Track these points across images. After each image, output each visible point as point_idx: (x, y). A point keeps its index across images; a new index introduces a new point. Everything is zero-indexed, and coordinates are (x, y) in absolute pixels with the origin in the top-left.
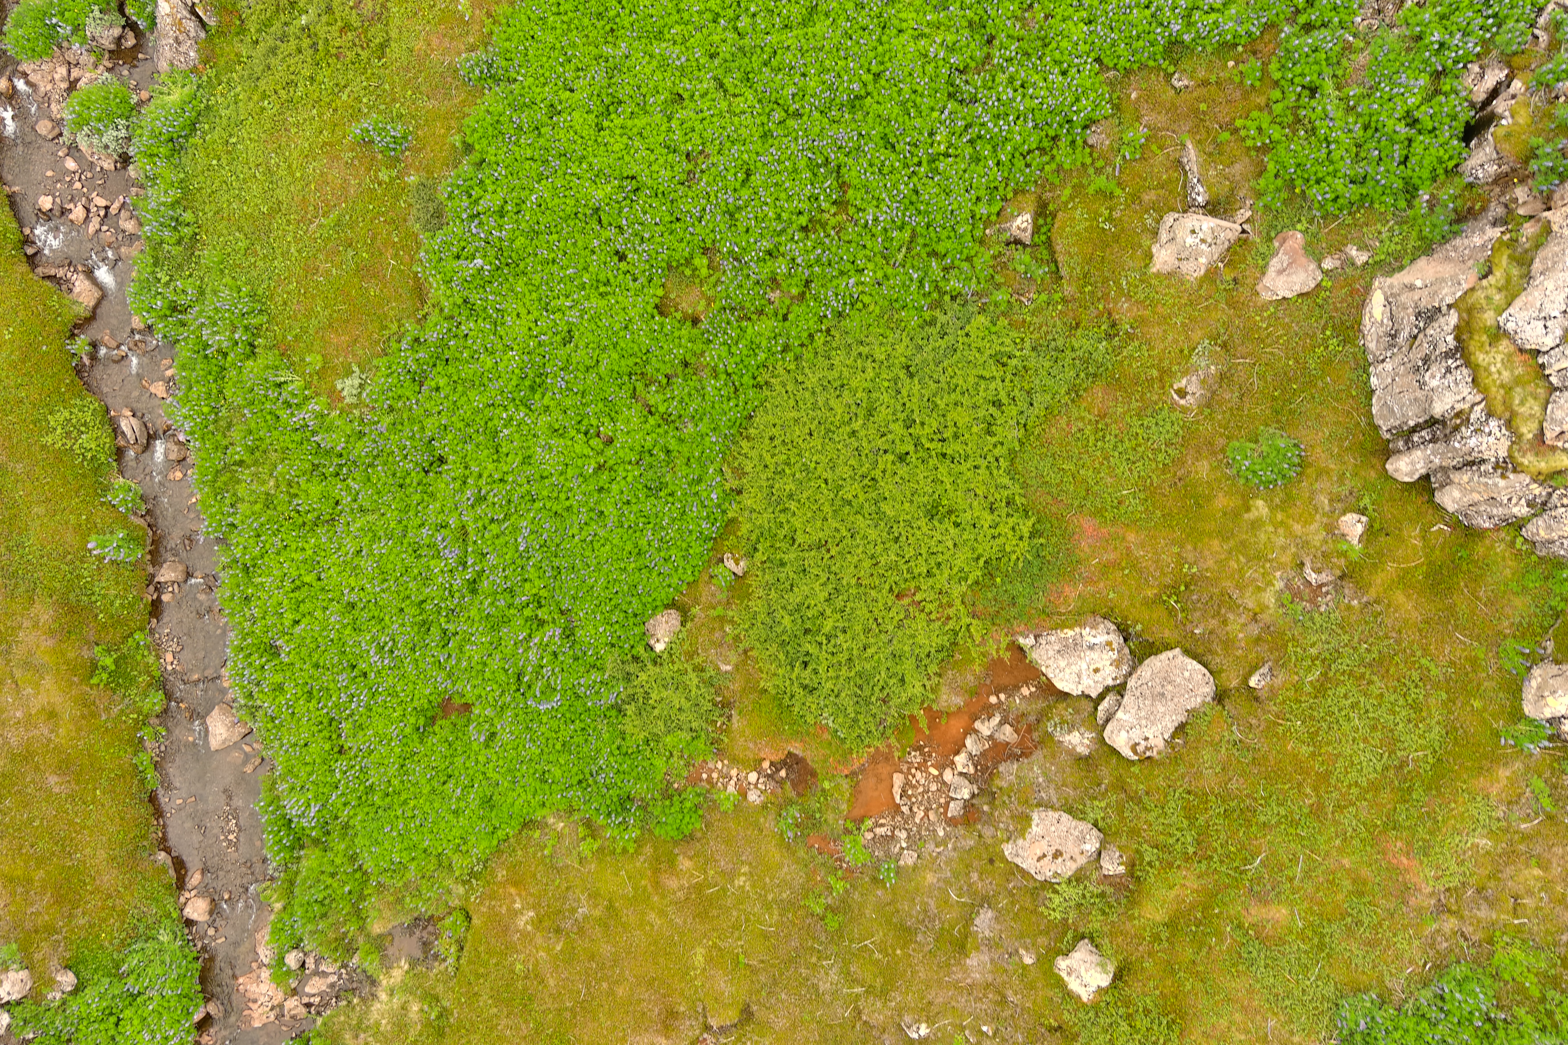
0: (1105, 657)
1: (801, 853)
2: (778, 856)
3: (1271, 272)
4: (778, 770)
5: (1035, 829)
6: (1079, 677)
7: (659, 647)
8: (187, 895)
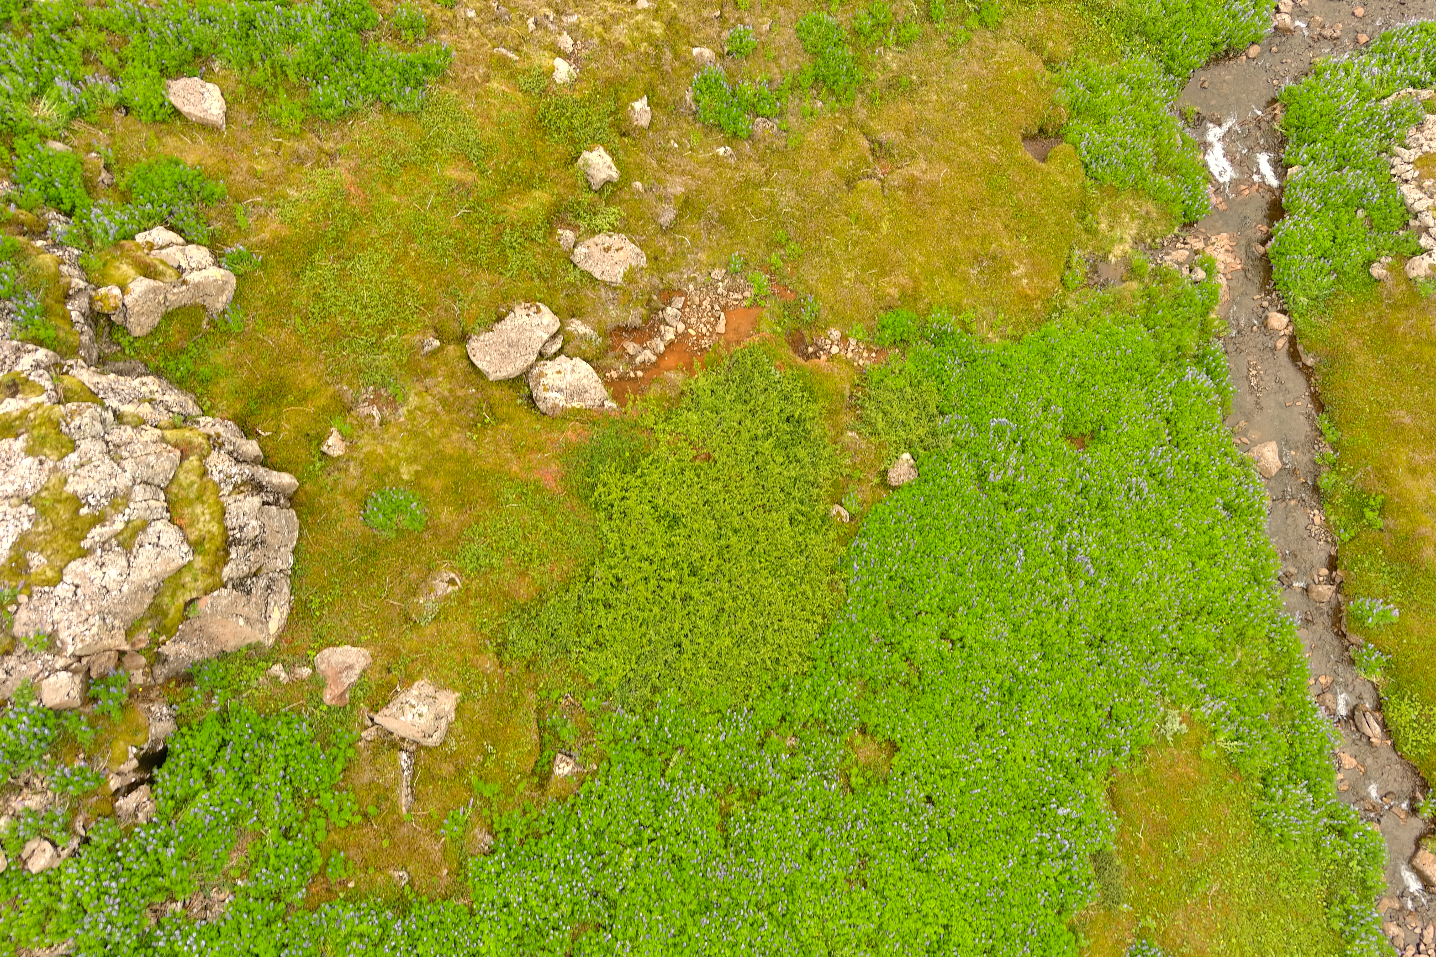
0: (551, 381)
1: (801, 287)
2: (820, 287)
3: (358, 670)
4: (814, 353)
5: (621, 270)
6: (573, 370)
7: (906, 456)
8: (1287, 332)
